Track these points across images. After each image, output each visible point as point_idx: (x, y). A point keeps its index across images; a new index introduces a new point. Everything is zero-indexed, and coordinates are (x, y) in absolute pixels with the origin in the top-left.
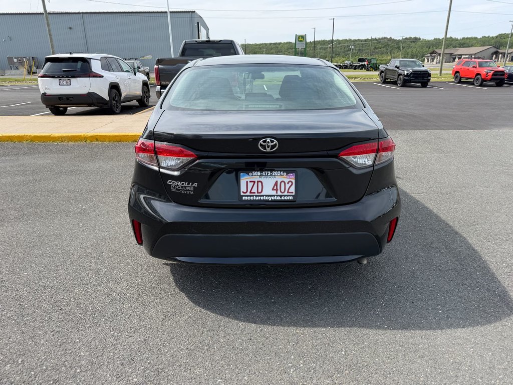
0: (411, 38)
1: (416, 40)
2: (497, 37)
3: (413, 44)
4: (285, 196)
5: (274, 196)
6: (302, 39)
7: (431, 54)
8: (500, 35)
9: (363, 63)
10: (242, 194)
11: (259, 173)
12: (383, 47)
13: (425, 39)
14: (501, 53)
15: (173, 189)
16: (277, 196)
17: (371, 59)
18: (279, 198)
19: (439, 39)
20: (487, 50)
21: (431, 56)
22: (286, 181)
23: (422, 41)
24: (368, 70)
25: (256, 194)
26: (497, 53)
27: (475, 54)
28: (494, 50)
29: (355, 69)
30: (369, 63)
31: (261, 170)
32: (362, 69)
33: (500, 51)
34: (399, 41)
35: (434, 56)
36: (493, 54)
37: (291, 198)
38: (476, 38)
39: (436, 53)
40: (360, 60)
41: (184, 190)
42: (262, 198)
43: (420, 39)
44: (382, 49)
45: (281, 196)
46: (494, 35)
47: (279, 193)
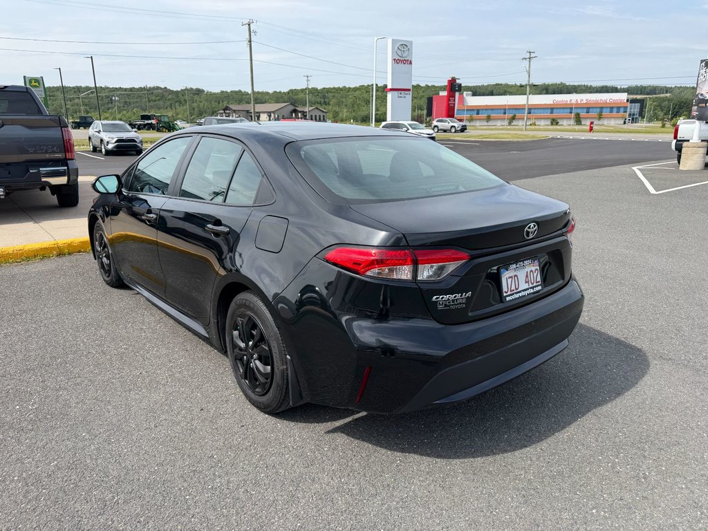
0: (192, 89)
1: (199, 92)
2: (288, 93)
3: (196, 97)
4: (536, 287)
5: (527, 289)
6: (37, 84)
7: (224, 110)
8: (291, 91)
9: (150, 122)
10: (505, 294)
11: (514, 266)
12: (159, 100)
13: (210, 91)
14: (300, 112)
15: (440, 307)
16: (531, 288)
17: (160, 116)
18: (532, 291)
19: (227, 92)
20: (285, 108)
21: (225, 112)
22: (533, 269)
23: (206, 94)
24: (159, 130)
25: (515, 291)
26: (295, 111)
27: (273, 112)
28: (292, 108)
29: (139, 129)
30: (159, 122)
31: (516, 262)
32: (148, 129)
33: (299, 109)
34: (177, 92)
35: (229, 113)
36: (292, 112)
37: (540, 288)
38: (268, 93)
39: (230, 109)
40: (144, 117)
41: (455, 304)
42: (520, 294)
43: (203, 91)
44: (157, 102)
45: (533, 288)
46: (286, 90)
47: (531, 286)
